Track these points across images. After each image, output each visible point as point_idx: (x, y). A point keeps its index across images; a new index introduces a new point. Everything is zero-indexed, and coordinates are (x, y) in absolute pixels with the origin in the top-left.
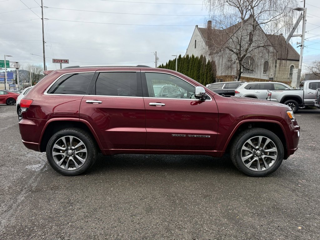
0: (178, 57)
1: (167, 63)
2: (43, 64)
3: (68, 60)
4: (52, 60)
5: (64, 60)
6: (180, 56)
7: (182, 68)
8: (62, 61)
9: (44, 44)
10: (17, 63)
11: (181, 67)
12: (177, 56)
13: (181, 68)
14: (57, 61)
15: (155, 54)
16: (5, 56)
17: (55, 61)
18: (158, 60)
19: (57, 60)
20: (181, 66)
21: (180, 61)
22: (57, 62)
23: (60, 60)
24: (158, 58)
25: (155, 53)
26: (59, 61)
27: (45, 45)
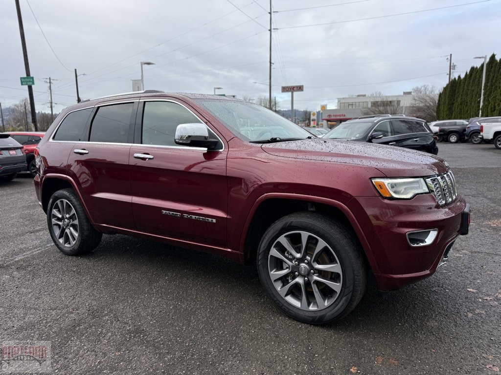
0: (488, 60)
1: (467, 73)
2: (269, 95)
3: (303, 86)
4: (281, 88)
5: (297, 87)
6: (493, 57)
7: (494, 81)
8: (295, 89)
9: (270, 66)
10: (234, 96)
11: (493, 79)
12: (485, 58)
13: (492, 81)
14: (287, 89)
15: (449, 59)
16: (215, 89)
17: (285, 89)
18: (454, 69)
19: (287, 87)
20: (494, 77)
21: (492, 67)
22: (287, 91)
23: (292, 87)
24: (455, 66)
25: (449, 57)
26: (291, 89)
27: (272, 67)
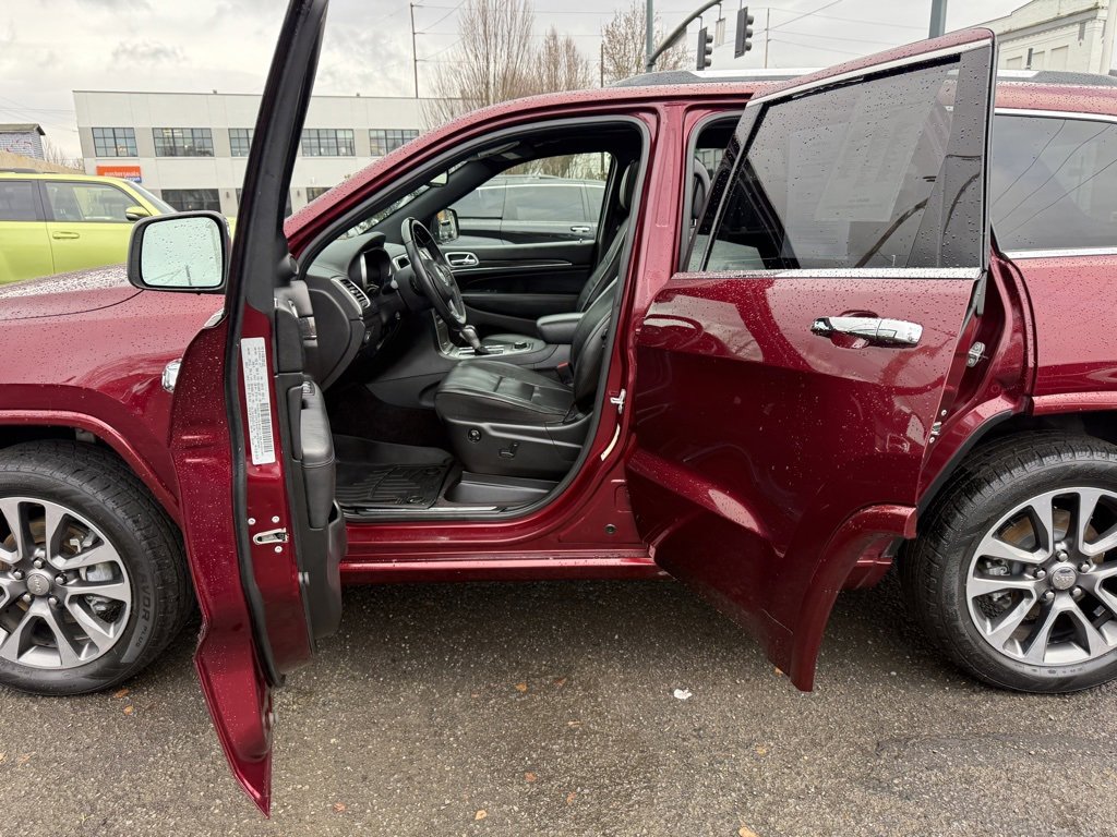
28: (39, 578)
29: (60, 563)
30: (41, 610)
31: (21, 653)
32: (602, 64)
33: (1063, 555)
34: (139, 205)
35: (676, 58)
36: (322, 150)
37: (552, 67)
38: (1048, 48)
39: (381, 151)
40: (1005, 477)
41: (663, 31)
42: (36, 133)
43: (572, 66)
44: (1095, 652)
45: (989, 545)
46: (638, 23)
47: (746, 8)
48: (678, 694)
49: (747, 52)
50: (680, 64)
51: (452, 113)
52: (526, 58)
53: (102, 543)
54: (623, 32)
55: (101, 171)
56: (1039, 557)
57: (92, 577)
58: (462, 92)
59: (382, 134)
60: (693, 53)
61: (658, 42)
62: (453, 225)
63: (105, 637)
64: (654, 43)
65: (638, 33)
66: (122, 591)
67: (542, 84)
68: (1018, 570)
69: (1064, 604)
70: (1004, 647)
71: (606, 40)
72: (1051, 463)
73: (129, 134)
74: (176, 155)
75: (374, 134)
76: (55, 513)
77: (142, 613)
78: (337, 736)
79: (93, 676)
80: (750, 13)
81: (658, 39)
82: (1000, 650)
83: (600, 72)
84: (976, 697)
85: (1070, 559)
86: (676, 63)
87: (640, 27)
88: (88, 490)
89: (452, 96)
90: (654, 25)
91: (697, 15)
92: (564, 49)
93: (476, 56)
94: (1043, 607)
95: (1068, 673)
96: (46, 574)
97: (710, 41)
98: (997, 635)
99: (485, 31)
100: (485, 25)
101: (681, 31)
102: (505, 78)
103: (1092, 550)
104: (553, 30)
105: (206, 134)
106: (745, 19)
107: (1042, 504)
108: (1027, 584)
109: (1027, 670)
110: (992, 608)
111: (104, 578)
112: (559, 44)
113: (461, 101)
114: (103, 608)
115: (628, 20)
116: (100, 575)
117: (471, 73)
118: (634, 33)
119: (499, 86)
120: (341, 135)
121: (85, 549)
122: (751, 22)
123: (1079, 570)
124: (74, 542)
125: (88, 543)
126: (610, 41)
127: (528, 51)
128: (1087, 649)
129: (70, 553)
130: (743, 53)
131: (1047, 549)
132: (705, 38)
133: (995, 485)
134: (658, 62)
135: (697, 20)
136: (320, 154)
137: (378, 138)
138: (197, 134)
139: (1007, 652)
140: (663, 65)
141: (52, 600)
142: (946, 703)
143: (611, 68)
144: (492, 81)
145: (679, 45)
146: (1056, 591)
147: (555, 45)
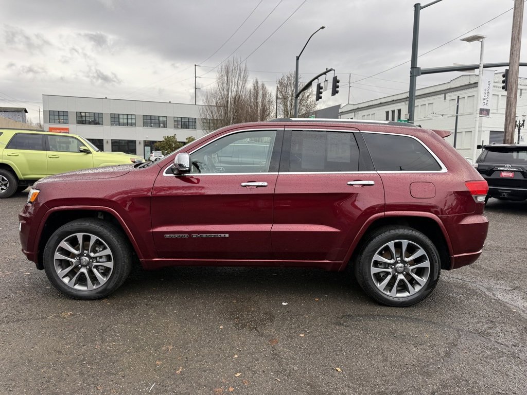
28: (85, 259)
29: (92, 255)
30: (84, 270)
31: (75, 285)
32: (277, 95)
33: (399, 261)
34: (85, 146)
35: (308, 94)
36: (152, 125)
37: (256, 95)
38: (466, 96)
39: (179, 126)
40: (380, 236)
41: (303, 82)
42: (24, 112)
43: (264, 95)
44: (412, 294)
45: (377, 257)
46: (292, 79)
47: (336, 77)
48: (283, 304)
49: (337, 94)
50: (310, 96)
51: (212, 113)
52: (245, 91)
53: (107, 248)
54: (286, 82)
55: (51, 129)
56: (392, 261)
57: (101, 260)
58: (216, 104)
59: (180, 119)
60: (315, 92)
61: (300, 87)
62: (217, 159)
63: (103, 280)
64: (298, 89)
65: (292, 83)
66: (110, 265)
67: (251, 102)
68: (387, 265)
69: (401, 277)
70: (384, 290)
71: (279, 86)
72: (393, 232)
73: (66, 114)
74: (85, 124)
75: (176, 119)
76: (94, 238)
77: (116, 272)
78: (176, 310)
79: (97, 293)
80: (338, 79)
81: (301, 86)
82: (382, 291)
83: (276, 98)
84: (376, 307)
85: (401, 262)
86: (308, 96)
87: (293, 80)
88: (105, 232)
89: (212, 105)
90: (299, 80)
91: (317, 78)
92: (261, 88)
93: (223, 90)
94: (394, 278)
95: (404, 300)
96: (87, 258)
97: (322, 88)
98: (381, 286)
99: (227, 80)
100: (228, 77)
101: (309, 85)
102: (235, 100)
103: (407, 260)
104: (256, 80)
105: (100, 115)
106: (336, 81)
107: (391, 245)
108: (390, 270)
109: (391, 298)
110: (379, 278)
111: (104, 261)
112: (259, 85)
113: (216, 108)
114: (102, 271)
115: (288, 78)
116: (104, 259)
117: (221, 97)
118: (290, 83)
119: (233, 102)
120: (161, 119)
121: (100, 251)
122: (338, 82)
123: (405, 266)
124: (97, 249)
125: (101, 249)
126: (280, 86)
127: (245, 89)
128: (409, 292)
129: (95, 252)
130: (335, 95)
131: (394, 259)
132: (319, 87)
133: (377, 238)
134: (301, 96)
135: (316, 80)
136: (151, 126)
137: (177, 121)
138: (96, 115)
139: (384, 292)
140: (303, 96)
141: (88, 267)
142: (367, 308)
143: (281, 97)
144: (229, 101)
145: (310, 90)
146: (399, 273)
147: (257, 86)
